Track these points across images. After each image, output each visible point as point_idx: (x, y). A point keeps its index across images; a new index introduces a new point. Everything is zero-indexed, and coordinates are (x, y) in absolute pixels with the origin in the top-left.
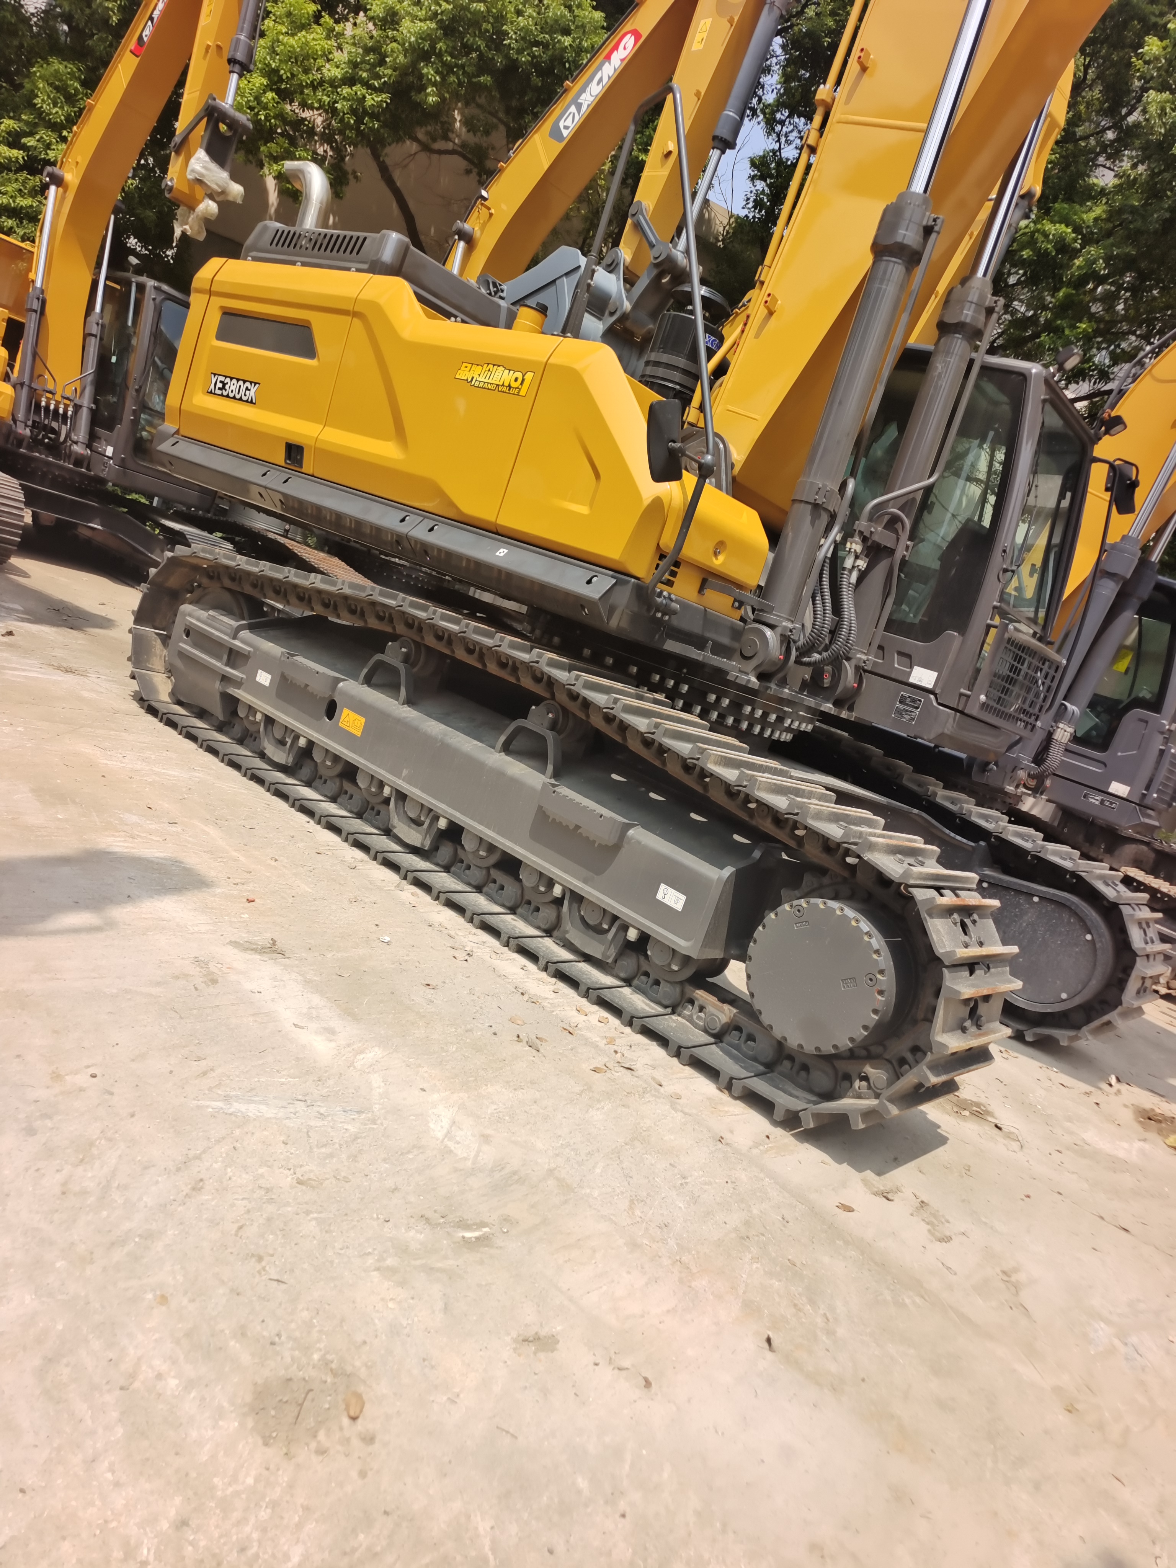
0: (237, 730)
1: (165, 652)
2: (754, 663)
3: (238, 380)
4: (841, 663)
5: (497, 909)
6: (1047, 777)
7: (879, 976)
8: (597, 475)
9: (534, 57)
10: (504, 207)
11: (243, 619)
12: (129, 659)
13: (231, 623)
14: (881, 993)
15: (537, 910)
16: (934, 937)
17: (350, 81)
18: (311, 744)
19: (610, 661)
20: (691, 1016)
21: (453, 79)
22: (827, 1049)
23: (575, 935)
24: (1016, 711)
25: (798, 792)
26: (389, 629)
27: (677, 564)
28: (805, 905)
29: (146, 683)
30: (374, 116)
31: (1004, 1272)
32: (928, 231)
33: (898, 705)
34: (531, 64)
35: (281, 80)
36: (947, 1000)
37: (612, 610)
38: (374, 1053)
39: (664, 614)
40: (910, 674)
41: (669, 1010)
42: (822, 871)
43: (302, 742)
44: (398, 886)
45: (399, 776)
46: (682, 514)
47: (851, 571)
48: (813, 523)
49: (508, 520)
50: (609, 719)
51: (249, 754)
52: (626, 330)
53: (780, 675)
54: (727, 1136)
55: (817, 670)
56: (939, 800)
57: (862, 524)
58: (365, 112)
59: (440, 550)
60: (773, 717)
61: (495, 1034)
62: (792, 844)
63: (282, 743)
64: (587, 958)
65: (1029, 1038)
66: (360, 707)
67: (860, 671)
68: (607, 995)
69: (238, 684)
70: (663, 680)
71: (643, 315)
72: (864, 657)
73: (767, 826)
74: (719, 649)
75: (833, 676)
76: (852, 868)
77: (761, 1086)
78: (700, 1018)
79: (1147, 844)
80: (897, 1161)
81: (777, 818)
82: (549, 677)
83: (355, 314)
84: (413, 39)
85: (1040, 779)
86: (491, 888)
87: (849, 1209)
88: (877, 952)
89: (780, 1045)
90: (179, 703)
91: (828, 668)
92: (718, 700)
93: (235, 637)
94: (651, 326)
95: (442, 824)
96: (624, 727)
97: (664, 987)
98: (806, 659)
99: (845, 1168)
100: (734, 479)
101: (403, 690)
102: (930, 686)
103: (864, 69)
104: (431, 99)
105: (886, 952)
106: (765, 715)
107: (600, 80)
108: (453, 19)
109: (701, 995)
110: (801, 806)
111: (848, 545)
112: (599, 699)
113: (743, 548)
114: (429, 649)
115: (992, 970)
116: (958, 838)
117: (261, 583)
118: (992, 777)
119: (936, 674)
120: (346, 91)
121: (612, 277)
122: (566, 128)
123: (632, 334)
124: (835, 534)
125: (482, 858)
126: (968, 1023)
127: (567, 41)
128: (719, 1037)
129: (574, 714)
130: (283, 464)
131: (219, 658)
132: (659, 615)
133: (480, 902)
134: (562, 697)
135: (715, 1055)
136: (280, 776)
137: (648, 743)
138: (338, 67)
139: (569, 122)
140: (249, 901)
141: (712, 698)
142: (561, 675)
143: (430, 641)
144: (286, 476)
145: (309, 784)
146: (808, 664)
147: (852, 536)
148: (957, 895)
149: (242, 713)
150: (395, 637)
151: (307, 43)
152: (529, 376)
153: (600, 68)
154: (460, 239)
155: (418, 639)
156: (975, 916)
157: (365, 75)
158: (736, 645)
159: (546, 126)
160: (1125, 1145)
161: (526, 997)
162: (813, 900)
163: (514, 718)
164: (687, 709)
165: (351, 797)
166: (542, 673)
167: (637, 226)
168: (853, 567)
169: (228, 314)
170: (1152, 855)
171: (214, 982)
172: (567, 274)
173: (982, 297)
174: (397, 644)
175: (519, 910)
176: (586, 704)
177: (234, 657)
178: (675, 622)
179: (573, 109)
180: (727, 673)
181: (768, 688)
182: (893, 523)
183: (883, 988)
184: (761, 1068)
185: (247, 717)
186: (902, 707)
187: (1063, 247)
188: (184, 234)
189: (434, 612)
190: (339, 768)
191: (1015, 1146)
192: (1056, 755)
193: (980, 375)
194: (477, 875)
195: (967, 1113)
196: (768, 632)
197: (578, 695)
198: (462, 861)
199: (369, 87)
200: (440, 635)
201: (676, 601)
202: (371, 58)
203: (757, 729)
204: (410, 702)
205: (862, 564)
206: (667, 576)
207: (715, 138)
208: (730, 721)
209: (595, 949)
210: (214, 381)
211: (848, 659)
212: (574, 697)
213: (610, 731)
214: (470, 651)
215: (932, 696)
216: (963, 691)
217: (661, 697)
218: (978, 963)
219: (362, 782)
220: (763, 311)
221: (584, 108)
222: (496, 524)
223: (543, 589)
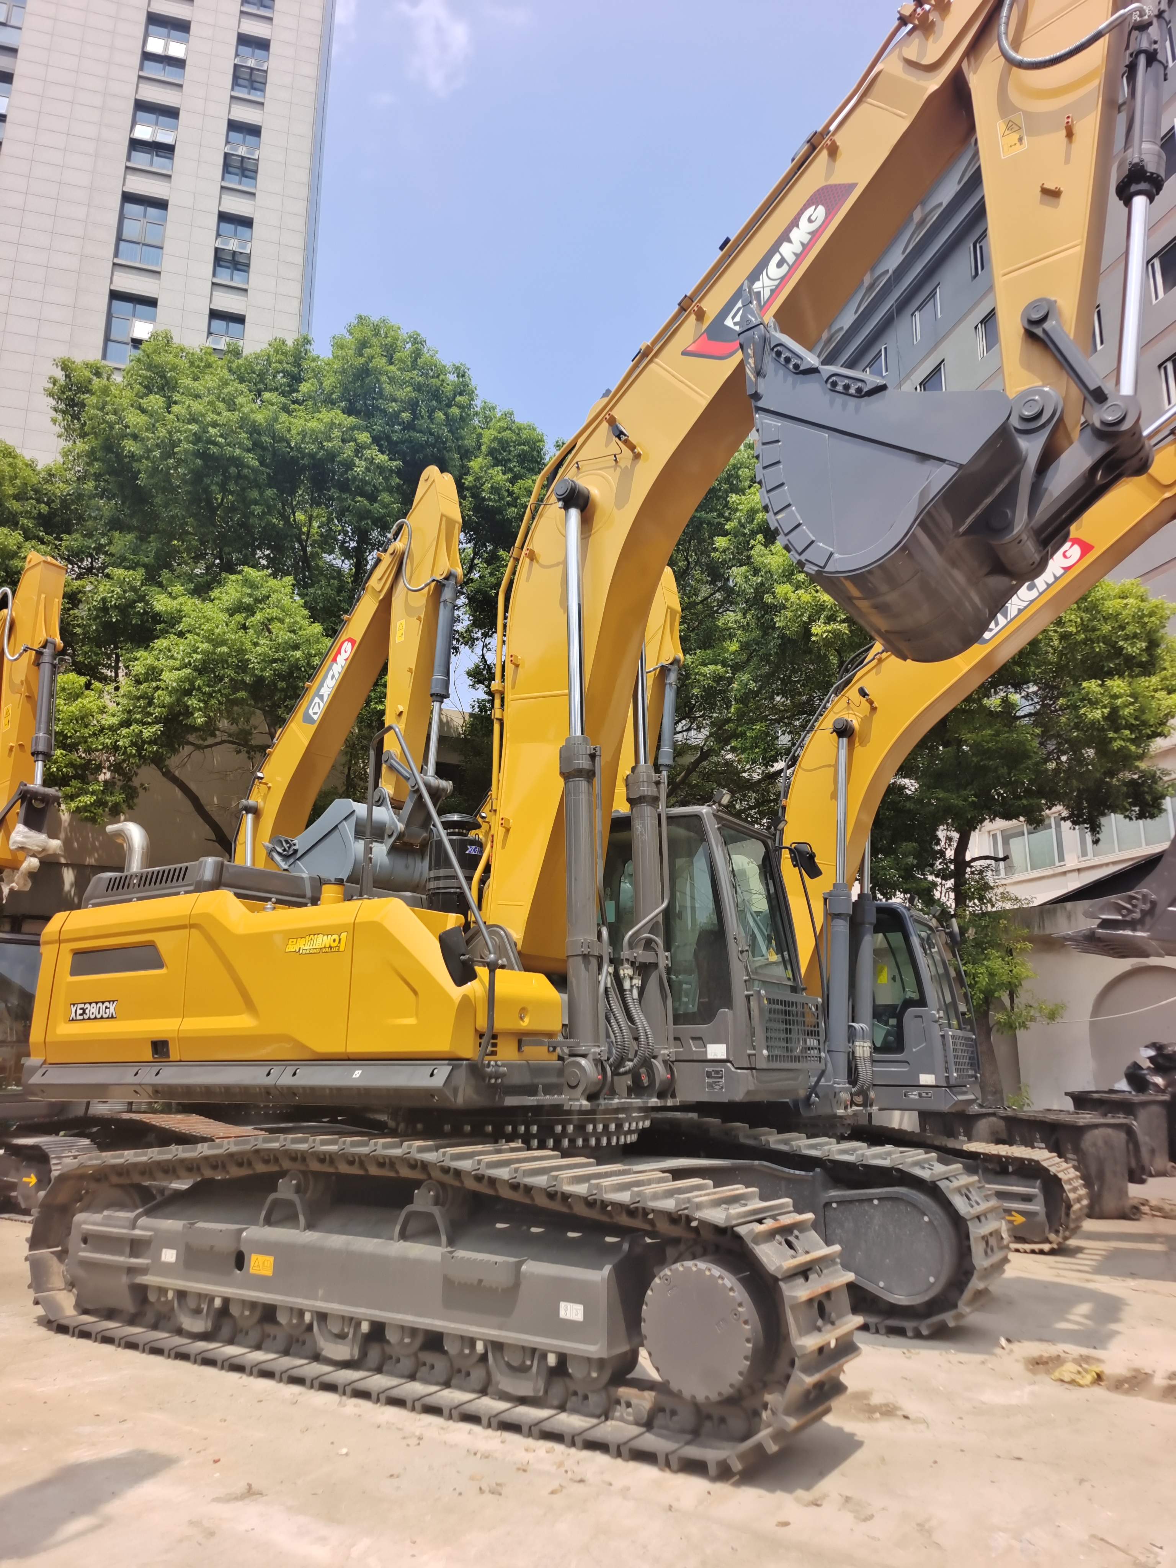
0: (150, 1317)
1: (63, 1268)
2: (580, 1089)
3: (97, 1003)
4: (651, 1063)
5: (434, 1388)
6: (868, 1089)
7: (740, 1309)
8: (415, 992)
9: (275, 670)
10: (279, 779)
11: (136, 1208)
12: (30, 1287)
13: (128, 1215)
14: (746, 1322)
15: (468, 1374)
16: (764, 1260)
17: (126, 723)
18: (226, 1301)
19: (468, 1128)
20: (622, 1416)
21: (213, 701)
22: (727, 1391)
23: (506, 1383)
24: (801, 1051)
25: (638, 1184)
26: (275, 1168)
27: (495, 1037)
28: (669, 1273)
29: (51, 1305)
30: (151, 742)
31: (919, 1525)
32: (593, 757)
33: (707, 1080)
34: (275, 675)
35: (66, 737)
36: (793, 1308)
37: (455, 1091)
38: (365, 1543)
39: (496, 1079)
40: (706, 1052)
41: (603, 1418)
42: (676, 1241)
43: (218, 1303)
44: (340, 1402)
45: (316, 1298)
46: (486, 999)
47: (631, 990)
48: (587, 969)
49: (355, 1047)
50: (479, 1178)
51: (166, 1335)
52: (405, 844)
53: (605, 1090)
54: (675, 1505)
55: (635, 1075)
56: (773, 1146)
57: (626, 953)
58: (144, 742)
59: (304, 1088)
60: (613, 1127)
61: (460, 1494)
62: (647, 1227)
63: (197, 1311)
64: (522, 1401)
65: (925, 1332)
66: (265, 1248)
67: (669, 1065)
68: (547, 1426)
69: (144, 1271)
70: (515, 1129)
71: (415, 829)
72: (666, 1052)
73: (624, 1220)
74: (549, 1089)
75: (649, 1075)
76: (696, 1229)
77: (694, 1452)
78: (628, 1414)
79: (994, 1114)
80: (822, 1474)
81: (631, 1211)
82: (422, 1162)
83: (192, 926)
84: (174, 684)
85: (863, 1093)
86: (423, 1371)
87: (786, 1524)
88: (731, 1289)
89: (696, 1407)
90: (86, 1312)
91: (643, 1070)
92: (564, 1128)
93: (134, 1227)
94: (425, 834)
95: (365, 1327)
96: (492, 1181)
97: (593, 1399)
98: (622, 1070)
99: (780, 1495)
100: (520, 953)
101: (302, 1218)
102: (724, 1057)
103: (517, 666)
104: (200, 721)
105: (739, 1287)
106: (606, 1127)
107: (333, 676)
108: (204, 662)
109: (624, 1392)
110: (639, 1194)
111: (622, 972)
112: (466, 1165)
113: (542, 1005)
114: (315, 1174)
115: (825, 1271)
116: (797, 1172)
117: (147, 1170)
118: (819, 1107)
119: (724, 1046)
120: (124, 731)
121: (382, 809)
122: (315, 713)
123: (412, 845)
124: (607, 968)
125: (408, 1345)
126: (820, 1322)
127: (298, 654)
128: (648, 1424)
129: (452, 1186)
130: (151, 1059)
131: (121, 1253)
132: (493, 1081)
133: (417, 1388)
134: (436, 1174)
135: (650, 1441)
136: (202, 1345)
137: (515, 1187)
138: (114, 716)
139: (316, 709)
140: (216, 1462)
141: (559, 1129)
142: (431, 1157)
143: (315, 1166)
144: (157, 1069)
145: (231, 1342)
146: (625, 1073)
147: (622, 964)
148: (776, 1220)
149: (152, 1297)
150: (283, 1174)
151: (84, 706)
152: (344, 935)
153: (330, 668)
154: (247, 813)
155: (303, 1168)
156: (796, 1232)
157: (138, 716)
158: (562, 1080)
159: (299, 715)
160: (1017, 1393)
161: (479, 1455)
162: (674, 1267)
163: (402, 1207)
164: (542, 1146)
165: (275, 1338)
166: (416, 1160)
167: (391, 768)
168: (632, 986)
169: (77, 953)
170: (1002, 1123)
171: (212, 1534)
172: (345, 819)
173: (649, 776)
174: (287, 1179)
175: (453, 1382)
176: (458, 1173)
177: (136, 1246)
178: (509, 1081)
179: (317, 700)
180: (562, 1105)
181: (598, 1105)
182: (648, 944)
183: (746, 1317)
184: (689, 1437)
185: (159, 1299)
186: (711, 1080)
187: (718, 679)
188: (11, 890)
189: (314, 1141)
190: (258, 1314)
191: (922, 1427)
192: (865, 1070)
193: (668, 824)
194: (407, 1364)
195: (877, 1415)
196: (583, 1062)
197: (449, 1168)
198: (391, 1357)
199: (143, 724)
200: (322, 1158)
201: (503, 1065)
202: (142, 703)
203: (604, 1141)
204: (310, 1226)
205: (637, 982)
206: (490, 1049)
207: (432, 695)
208: (580, 1142)
209: (525, 1388)
210: (74, 1010)
211: (655, 1057)
212: (446, 1170)
213: (483, 1188)
214: (351, 1163)
215: (729, 1064)
216: (749, 1052)
217: (518, 1144)
218: (810, 1269)
219: (282, 1318)
220: (502, 831)
221: (325, 698)
222: (346, 1053)
223: (398, 1092)
